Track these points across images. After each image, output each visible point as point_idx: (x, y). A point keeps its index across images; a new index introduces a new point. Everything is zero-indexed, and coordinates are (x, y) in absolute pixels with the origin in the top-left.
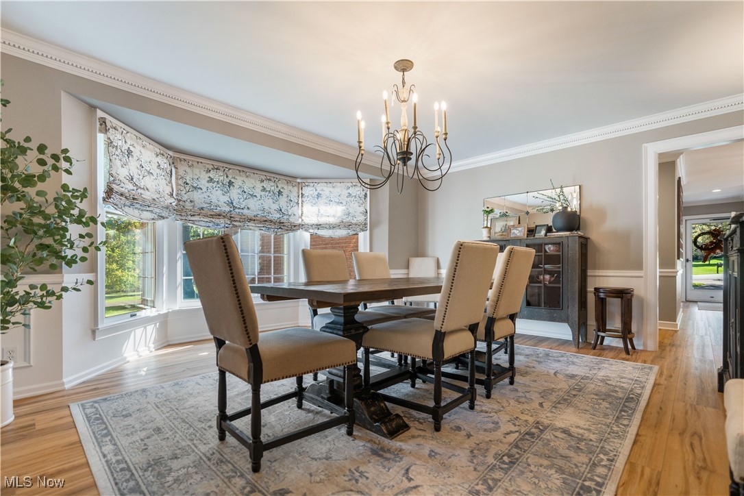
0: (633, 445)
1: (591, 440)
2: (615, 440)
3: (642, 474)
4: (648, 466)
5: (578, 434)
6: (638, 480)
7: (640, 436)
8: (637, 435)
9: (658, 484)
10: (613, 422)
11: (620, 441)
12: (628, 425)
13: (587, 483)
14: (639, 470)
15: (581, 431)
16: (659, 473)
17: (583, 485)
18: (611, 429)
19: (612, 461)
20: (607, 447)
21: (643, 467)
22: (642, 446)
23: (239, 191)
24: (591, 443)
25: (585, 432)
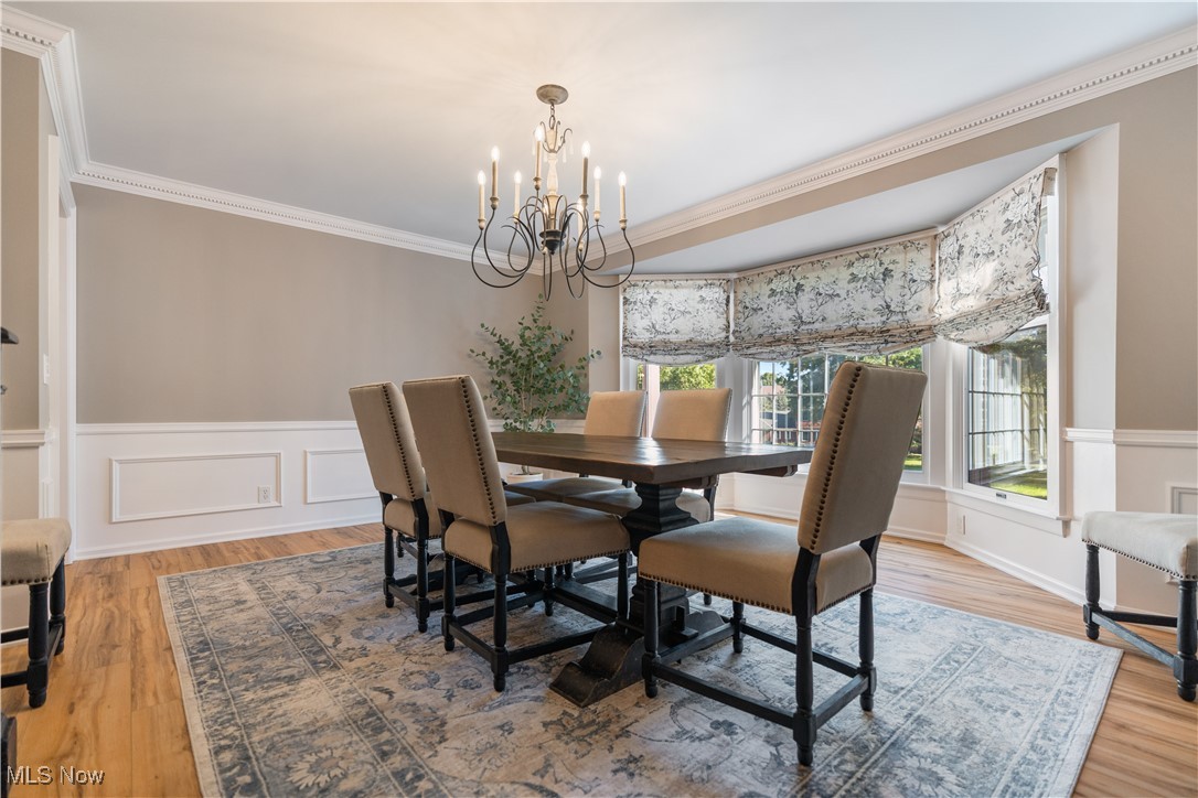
0: (186, 725)
1: (246, 690)
2: (216, 710)
3: (155, 694)
4: (151, 708)
5: (270, 687)
6: (158, 687)
7: (184, 749)
8: (189, 748)
9: (133, 696)
10: (246, 742)
11: (208, 713)
12: (217, 753)
13: (207, 653)
14: (161, 697)
15: (272, 693)
16: (133, 708)
17: (209, 649)
18: (236, 725)
19: (199, 684)
20: (219, 695)
21: (158, 703)
22: (172, 731)
23: (812, 296)
24: (243, 687)
25: (266, 695)
